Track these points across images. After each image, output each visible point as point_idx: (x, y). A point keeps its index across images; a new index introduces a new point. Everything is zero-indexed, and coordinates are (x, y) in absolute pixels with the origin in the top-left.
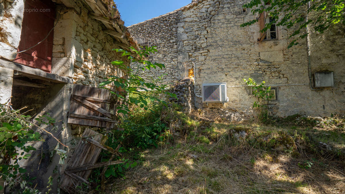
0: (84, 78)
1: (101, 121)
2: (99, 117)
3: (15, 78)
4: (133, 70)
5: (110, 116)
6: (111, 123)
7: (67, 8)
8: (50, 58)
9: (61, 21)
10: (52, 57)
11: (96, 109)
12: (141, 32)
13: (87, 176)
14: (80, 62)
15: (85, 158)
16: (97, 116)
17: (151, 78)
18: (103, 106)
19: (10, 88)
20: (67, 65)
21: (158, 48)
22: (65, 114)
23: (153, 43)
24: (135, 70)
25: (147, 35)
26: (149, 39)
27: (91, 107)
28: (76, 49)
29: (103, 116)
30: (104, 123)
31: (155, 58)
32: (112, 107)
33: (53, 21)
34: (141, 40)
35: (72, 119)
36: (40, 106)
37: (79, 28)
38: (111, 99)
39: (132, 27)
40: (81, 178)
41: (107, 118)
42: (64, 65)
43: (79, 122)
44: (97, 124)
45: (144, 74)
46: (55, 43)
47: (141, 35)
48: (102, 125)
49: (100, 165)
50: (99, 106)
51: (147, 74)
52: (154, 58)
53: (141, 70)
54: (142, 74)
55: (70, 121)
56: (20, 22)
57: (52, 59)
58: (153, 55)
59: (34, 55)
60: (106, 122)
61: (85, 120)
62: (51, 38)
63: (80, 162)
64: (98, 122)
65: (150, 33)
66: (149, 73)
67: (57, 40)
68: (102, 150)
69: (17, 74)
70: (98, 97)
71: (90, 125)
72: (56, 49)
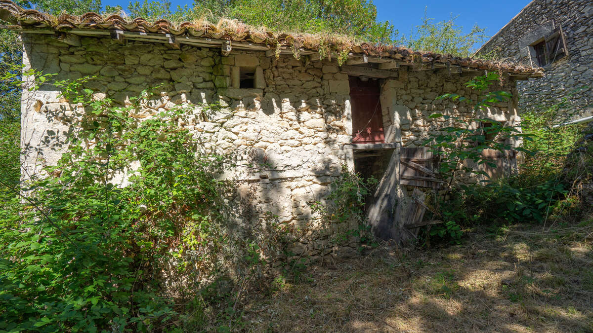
0: (416, 138)
1: (427, 181)
2: (424, 178)
3: (355, 154)
4: (540, 91)
5: (434, 175)
6: (437, 183)
7: (386, 79)
8: (381, 129)
9: (383, 93)
10: (383, 128)
11: (420, 169)
12: (543, 14)
13: (417, 233)
14: (407, 124)
15: (415, 216)
16: (423, 176)
17: (582, 94)
18: (427, 166)
19: (353, 161)
20: (393, 132)
21: (589, 27)
22: (398, 177)
23: (575, 22)
24: (544, 89)
25: (557, 12)
26: (562, 17)
27: (416, 168)
28: (399, 113)
29: (428, 176)
30: (430, 183)
31: (585, 50)
32: (435, 166)
33: (379, 96)
34: (545, 28)
35: (403, 181)
36: (382, 171)
37: (399, 91)
38: (433, 158)
39: (522, 14)
40: (413, 234)
41: (432, 178)
42: (391, 132)
43: (409, 183)
44: (423, 184)
45: (563, 90)
46: (383, 114)
47: (543, 19)
48: (428, 185)
49: (425, 224)
50: (423, 166)
51: (572, 88)
52: (583, 51)
53: (557, 86)
54: (561, 92)
55: (402, 182)
56: (350, 117)
57: (383, 129)
58: (578, 47)
59: (369, 131)
60: (431, 182)
61: (413, 181)
62: (380, 111)
63: (412, 220)
64: (425, 182)
65: (562, 6)
66: (577, 86)
67: (384, 111)
68: (426, 209)
69: (355, 151)
70: (422, 157)
71: (418, 185)
72: (385, 119)
